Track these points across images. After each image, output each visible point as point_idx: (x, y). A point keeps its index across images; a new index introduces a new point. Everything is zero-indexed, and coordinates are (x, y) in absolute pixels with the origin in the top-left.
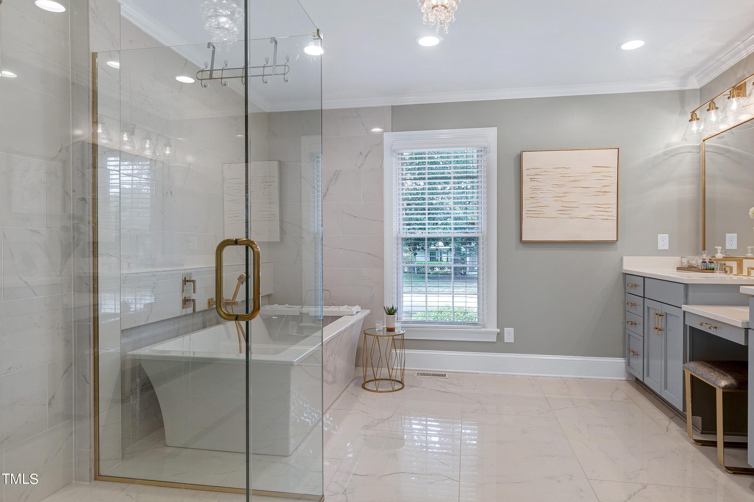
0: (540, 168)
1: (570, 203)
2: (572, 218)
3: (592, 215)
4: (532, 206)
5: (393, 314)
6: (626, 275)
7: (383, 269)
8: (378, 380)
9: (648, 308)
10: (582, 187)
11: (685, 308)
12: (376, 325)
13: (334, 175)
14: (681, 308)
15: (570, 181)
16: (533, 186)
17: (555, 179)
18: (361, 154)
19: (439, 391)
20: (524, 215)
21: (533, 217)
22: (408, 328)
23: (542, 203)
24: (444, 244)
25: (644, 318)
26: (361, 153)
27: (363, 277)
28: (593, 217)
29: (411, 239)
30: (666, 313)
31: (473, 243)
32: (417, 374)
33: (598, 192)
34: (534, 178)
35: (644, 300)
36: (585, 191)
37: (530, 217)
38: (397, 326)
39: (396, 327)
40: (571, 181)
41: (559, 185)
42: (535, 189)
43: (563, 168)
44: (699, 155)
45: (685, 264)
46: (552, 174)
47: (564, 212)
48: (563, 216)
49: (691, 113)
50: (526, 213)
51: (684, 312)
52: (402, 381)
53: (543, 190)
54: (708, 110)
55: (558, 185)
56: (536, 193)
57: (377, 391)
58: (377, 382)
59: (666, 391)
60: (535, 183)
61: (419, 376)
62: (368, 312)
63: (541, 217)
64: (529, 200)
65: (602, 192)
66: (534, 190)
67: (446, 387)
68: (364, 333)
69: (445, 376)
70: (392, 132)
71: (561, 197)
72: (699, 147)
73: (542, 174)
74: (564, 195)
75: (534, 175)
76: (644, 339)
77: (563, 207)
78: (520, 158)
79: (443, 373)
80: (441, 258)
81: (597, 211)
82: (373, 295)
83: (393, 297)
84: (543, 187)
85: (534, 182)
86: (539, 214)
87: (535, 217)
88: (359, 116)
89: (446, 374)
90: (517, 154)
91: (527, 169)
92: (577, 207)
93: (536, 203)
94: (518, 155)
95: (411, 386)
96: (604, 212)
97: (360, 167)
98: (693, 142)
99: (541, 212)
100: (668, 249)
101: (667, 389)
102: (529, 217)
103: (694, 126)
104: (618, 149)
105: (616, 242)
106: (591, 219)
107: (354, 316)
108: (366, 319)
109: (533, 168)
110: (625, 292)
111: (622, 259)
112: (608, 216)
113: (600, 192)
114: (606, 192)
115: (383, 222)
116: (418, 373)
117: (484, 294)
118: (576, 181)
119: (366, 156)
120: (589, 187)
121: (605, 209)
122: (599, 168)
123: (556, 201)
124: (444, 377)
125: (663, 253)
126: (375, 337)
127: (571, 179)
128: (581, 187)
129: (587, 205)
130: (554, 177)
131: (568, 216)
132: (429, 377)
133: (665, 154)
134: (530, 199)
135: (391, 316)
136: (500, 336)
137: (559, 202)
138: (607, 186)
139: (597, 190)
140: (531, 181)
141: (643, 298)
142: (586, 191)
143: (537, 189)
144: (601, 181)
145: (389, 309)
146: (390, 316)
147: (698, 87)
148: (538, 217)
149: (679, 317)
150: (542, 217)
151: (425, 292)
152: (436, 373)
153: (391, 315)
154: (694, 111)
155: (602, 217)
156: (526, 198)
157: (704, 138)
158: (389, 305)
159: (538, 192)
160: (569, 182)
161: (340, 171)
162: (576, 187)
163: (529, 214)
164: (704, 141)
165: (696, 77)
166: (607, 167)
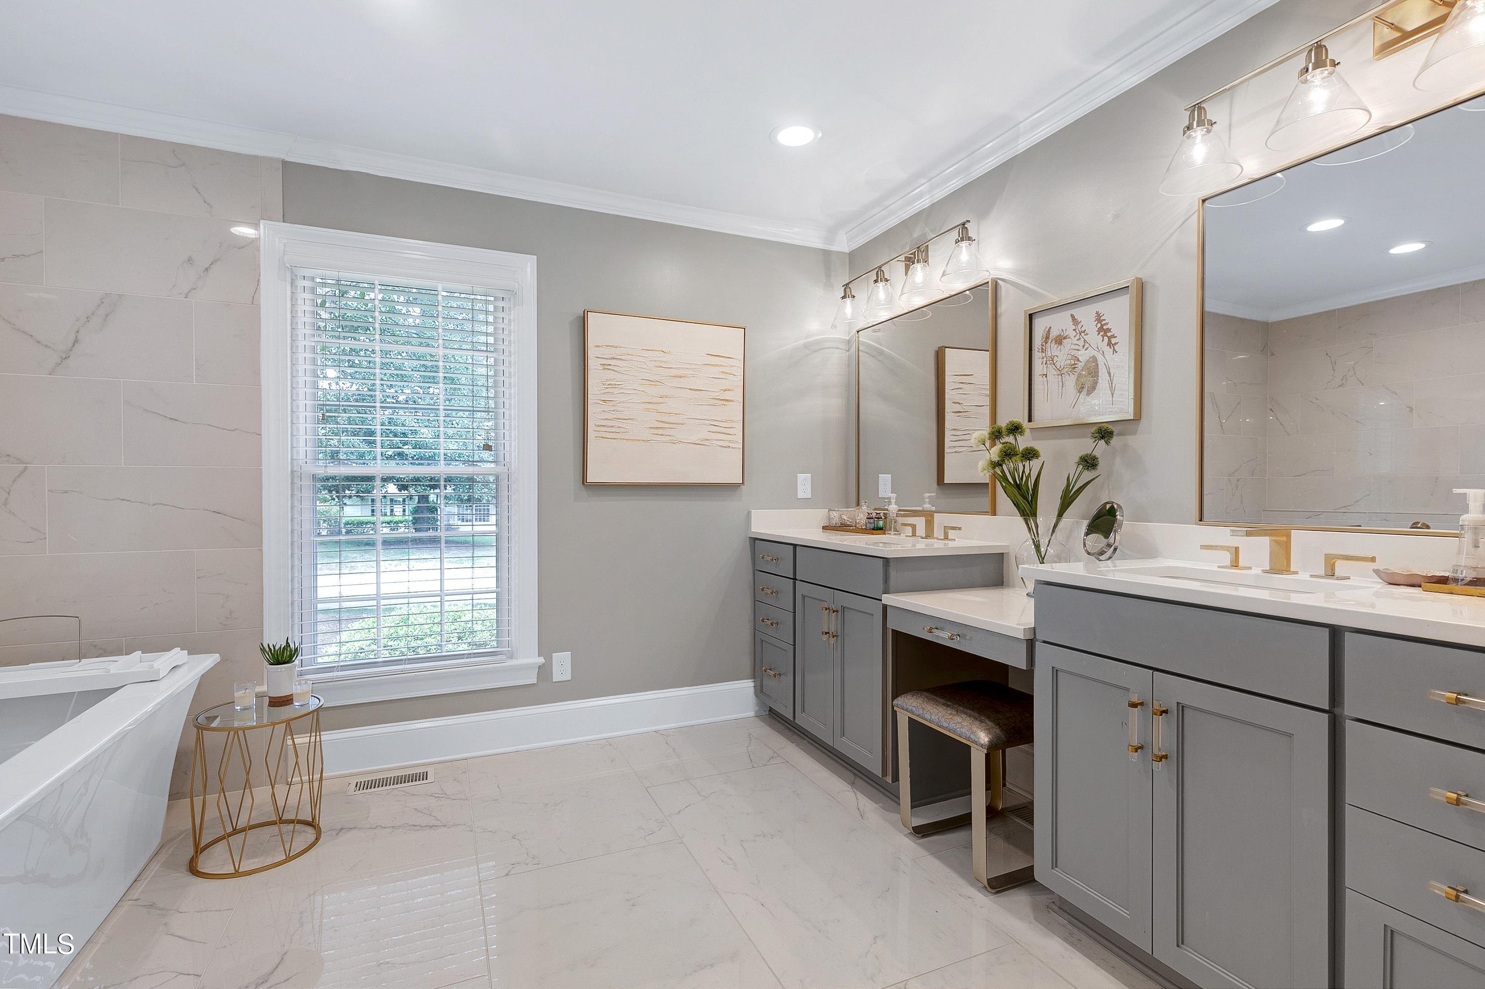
0: (621, 347)
1: (672, 416)
2: (674, 443)
3: (706, 440)
4: (604, 418)
5: (289, 661)
6: (755, 541)
7: (259, 550)
8: (243, 830)
9: (804, 597)
10: (691, 389)
11: (887, 599)
12: (235, 695)
13: (99, 305)
14: (881, 600)
15: (670, 376)
16: (607, 380)
17: (645, 371)
18: (191, 262)
19: (416, 826)
20: (591, 435)
21: (608, 438)
22: (332, 683)
23: (623, 413)
24: (397, 487)
25: (795, 614)
26: (189, 261)
27: (197, 570)
28: (707, 443)
29: (334, 478)
30: (843, 607)
31: (450, 487)
32: (356, 786)
33: (715, 399)
34: (610, 365)
35: (795, 584)
36: (694, 397)
37: (602, 437)
38: (299, 691)
39: (297, 694)
40: (673, 377)
41: (653, 381)
42: (611, 384)
43: (659, 351)
44: (847, 353)
45: (836, 521)
46: (641, 359)
47: (661, 432)
48: (659, 438)
49: (843, 286)
50: (594, 431)
51: (885, 607)
52: (313, 819)
53: (625, 388)
54: (876, 281)
55: (651, 381)
56: (612, 393)
57: (237, 874)
58: (239, 838)
59: (844, 739)
60: (611, 375)
61: (361, 791)
62: (209, 661)
63: (621, 439)
64: (600, 405)
65: (722, 400)
66: (608, 386)
67: (431, 809)
68: (196, 727)
69: (426, 779)
70: (283, 222)
71: (655, 403)
72: (849, 342)
73: (622, 357)
74: (661, 400)
75: (609, 359)
76: (795, 648)
77: (659, 421)
78: (583, 323)
79: (421, 770)
80: (392, 511)
81: (713, 432)
82: (231, 612)
83: (288, 612)
84: (625, 383)
85: (609, 371)
86: (618, 433)
87: (610, 438)
88: (184, 165)
89: (427, 772)
90: (576, 316)
91: (597, 346)
92: (682, 424)
93: (612, 412)
94: (576, 318)
95: (342, 829)
96: (723, 435)
97: (187, 294)
98: (841, 334)
99: (623, 430)
100: (810, 497)
101: (845, 734)
102: (599, 437)
103: (848, 306)
104: (745, 329)
105: (740, 486)
106: (704, 445)
107: (162, 684)
108: (205, 681)
109: (607, 346)
110: (755, 570)
111: (749, 514)
112: (730, 441)
113: (718, 399)
114: (727, 400)
115: (261, 435)
116: (357, 783)
117: (511, 591)
118: (680, 377)
119: (206, 269)
120: (701, 390)
121: (726, 429)
122: (716, 358)
123: (648, 410)
124: (425, 781)
125: (807, 503)
126: (232, 733)
127: (674, 372)
128: (688, 389)
129: (698, 421)
130: (645, 366)
131: (667, 438)
132: (388, 787)
133: (806, 346)
134: (602, 403)
135: (284, 668)
136: (544, 671)
137: (653, 413)
138: (729, 390)
139: (714, 395)
140: (604, 369)
141: (792, 580)
142: (697, 397)
143: (615, 385)
144: (718, 381)
145: (277, 648)
146: (278, 668)
147: (847, 250)
148: (616, 437)
149: (872, 615)
150: (624, 439)
151: (376, 596)
152: (400, 775)
153: (283, 665)
154: (848, 284)
155: (722, 443)
156: (594, 401)
157: (858, 328)
158: (274, 639)
159: (616, 391)
160: (669, 378)
161: (120, 296)
162: (681, 388)
163: (599, 431)
164: (858, 332)
165: (846, 234)
166: (728, 358)
